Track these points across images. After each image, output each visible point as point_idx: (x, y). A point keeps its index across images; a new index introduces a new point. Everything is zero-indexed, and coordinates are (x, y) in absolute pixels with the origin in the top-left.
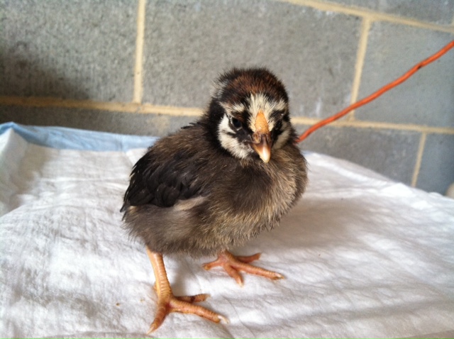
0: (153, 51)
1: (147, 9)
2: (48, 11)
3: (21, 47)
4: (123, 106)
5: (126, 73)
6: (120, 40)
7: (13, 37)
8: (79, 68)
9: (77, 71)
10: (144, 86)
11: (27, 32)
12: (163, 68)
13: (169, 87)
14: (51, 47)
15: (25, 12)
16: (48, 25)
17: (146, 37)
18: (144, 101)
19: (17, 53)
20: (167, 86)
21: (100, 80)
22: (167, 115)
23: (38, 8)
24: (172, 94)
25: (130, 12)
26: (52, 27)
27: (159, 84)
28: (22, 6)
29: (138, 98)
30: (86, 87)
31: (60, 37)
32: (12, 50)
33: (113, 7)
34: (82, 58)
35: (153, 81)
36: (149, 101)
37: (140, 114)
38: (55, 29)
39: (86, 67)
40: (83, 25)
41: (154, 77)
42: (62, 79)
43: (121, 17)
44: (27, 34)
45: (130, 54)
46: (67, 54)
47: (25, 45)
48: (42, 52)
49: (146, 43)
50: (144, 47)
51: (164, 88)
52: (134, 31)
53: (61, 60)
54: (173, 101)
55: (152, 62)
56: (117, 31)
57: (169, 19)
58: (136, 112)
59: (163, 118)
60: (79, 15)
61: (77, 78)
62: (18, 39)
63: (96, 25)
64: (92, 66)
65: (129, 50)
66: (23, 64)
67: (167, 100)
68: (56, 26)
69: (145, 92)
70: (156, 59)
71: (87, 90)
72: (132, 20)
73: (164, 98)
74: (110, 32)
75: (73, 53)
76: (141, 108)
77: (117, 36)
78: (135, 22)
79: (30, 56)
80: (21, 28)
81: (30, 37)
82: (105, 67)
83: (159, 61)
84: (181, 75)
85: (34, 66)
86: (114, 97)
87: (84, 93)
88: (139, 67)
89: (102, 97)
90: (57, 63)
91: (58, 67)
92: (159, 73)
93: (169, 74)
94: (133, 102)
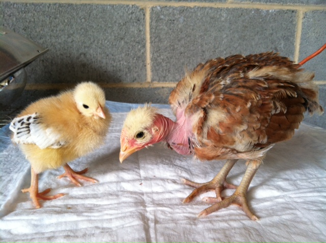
0: (156, 50)
1: (151, 25)
2: (95, 34)
3: (82, 56)
4: (141, 84)
5: (141, 65)
6: (136, 46)
7: (78, 50)
8: (115, 64)
9: (113, 66)
10: (152, 71)
11: (85, 47)
12: (163, 60)
13: (167, 71)
14: (98, 54)
15: (83, 36)
16: (96, 42)
17: (151, 42)
18: (153, 80)
19: (80, 59)
20: (166, 70)
21: (127, 70)
22: (168, 87)
23: (90, 33)
24: (169, 75)
25: (141, 29)
26: (98, 43)
27: (161, 70)
28: (81, 33)
29: (149, 79)
30: (120, 75)
31: (103, 48)
32: (78, 58)
33: (131, 27)
34: (116, 58)
35: (157, 68)
36: (156, 80)
37: (151, 88)
38: (100, 44)
39: (118, 63)
40: (115, 40)
41: (158, 65)
42: (106, 72)
43: (136, 32)
44: (85, 48)
45: (143, 53)
46: (107, 57)
47: (85, 54)
48: (94, 57)
49: (151, 46)
50: (150, 48)
51: (164, 71)
52: (144, 39)
53: (104, 61)
54: (170, 78)
55: (156, 56)
56: (134, 41)
57: (164, 29)
58: (149, 87)
59: (165, 89)
60: (112, 34)
61: (114, 70)
62: (80, 51)
63: (122, 39)
64: (122, 63)
65: (142, 51)
66: (84, 65)
67: (166, 79)
68: (100, 42)
69: (153, 75)
70: (158, 55)
71: (120, 77)
72: (142, 33)
73: (164, 77)
74: (131, 41)
75: (110, 56)
76: (152, 84)
77: (134, 44)
78: (145, 34)
79: (88, 60)
80: (82, 45)
81: (86, 49)
82: (129, 63)
83: (160, 56)
84: (174, 62)
85: (90, 66)
86: (135, 79)
87: (118, 79)
88: (148, 61)
89: (129, 80)
90: (102, 63)
91: (103, 65)
92: (161, 63)
93: (167, 63)
94: (146, 81)
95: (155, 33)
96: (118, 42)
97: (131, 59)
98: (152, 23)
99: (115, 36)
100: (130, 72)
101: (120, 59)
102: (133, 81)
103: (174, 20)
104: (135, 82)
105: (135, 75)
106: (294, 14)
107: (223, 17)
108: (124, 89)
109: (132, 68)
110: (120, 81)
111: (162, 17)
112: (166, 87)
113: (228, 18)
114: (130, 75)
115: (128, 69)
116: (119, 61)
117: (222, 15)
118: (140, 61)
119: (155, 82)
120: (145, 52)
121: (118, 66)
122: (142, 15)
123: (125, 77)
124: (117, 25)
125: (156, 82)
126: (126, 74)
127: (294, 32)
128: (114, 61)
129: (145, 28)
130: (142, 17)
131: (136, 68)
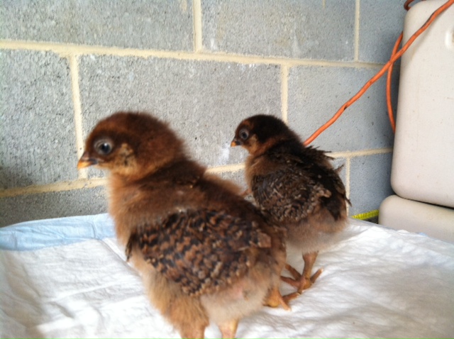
0: (92, 125)
1: (81, 85)
4: (70, 184)
5: (68, 151)
6: (57, 119)
9: (16, 157)
17: (84, 113)
18: (90, 175)
25: (64, 91)
29: (83, 175)
30: (28, 172)
33: (46, 88)
34: (19, 143)
36: (95, 175)
37: (88, 189)
40: (15, 110)
43: (55, 96)
45: (70, 131)
49: (84, 118)
50: (82, 122)
52: (71, 108)
56: (53, 111)
57: (105, 92)
58: (83, 188)
63: (30, 109)
64: (32, 150)
65: (69, 127)
71: (29, 175)
72: (67, 98)
74: (47, 112)
75: (9, 140)
76: (88, 182)
77: (54, 116)
78: (71, 99)
82: (45, 149)
86: (59, 177)
88: (80, 143)
89: (46, 179)
94: (79, 178)
95: (89, 97)
96: (23, 114)
97: (49, 143)
98: (83, 81)
99: (16, 105)
100: (49, 166)
101: (29, 144)
102: (55, 180)
103: (119, 78)
104: (59, 181)
105: (58, 169)
106: (277, 69)
107: (191, 73)
108: (37, 195)
109: (51, 158)
110: (31, 183)
111: (99, 72)
113: (199, 74)
117: (190, 70)
120: (74, 129)
121: (26, 156)
122: (65, 68)
124: (19, 84)
125: (97, 178)
126: (41, 168)
127: (280, 93)
128: (17, 148)
129: (71, 90)
130: (65, 71)
131: (59, 157)
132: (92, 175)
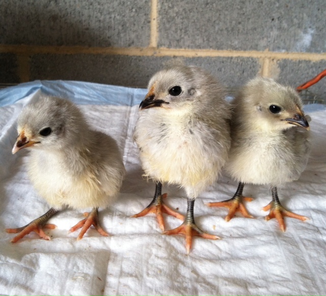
4: (141, 50)
5: (143, 20)
8: (102, 18)
9: (100, 21)
10: (160, 31)
12: (177, 13)
13: (183, 31)
18: (160, 45)
19: (49, 8)
20: (181, 30)
21: (120, 28)
22: (183, 57)
24: (186, 37)
27: (173, 29)
29: (154, 42)
30: (108, 35)
32: (46, 6)
34: (104, 9)
35: (168, 26)
36: (164, 45)
37: (157, 57)
39: (108, 17)
41: (169, 22)
42: (87, 29)
45: (146, 2)
46: (91, 7)
48: (70, 6)
51: (179, 32)
53: (86, 12)
54: (187, 43)
55: (167, 7)
58: (153, 55)
59: (178, 60)
61: (100, 27)
64: (113, 16)
66: (54, 18)
67: (181, 43)
69: (161, 37)
70: (170, 5)
71: (109, 38)
73: (178, 41)
75: (96, 5)
76: (157, 51)
79: (60, 10)
82: (124, 16)
83: (173, 7)
84: (195, 18)
85: (64, 19)
86: (133, 43)
87: (106, 41)
88: (154, 14)
89: (122, 44)
90: (83, 15)
91: (84, 19)
92: (174, 18)
93: (183, 19)
94: (150, 46)
97: (127, 11)
100: (125, 32)
101: (111, 10)
102: (129, 45)
104: (132, 46)
105: (133, 36)
108: (114, 56)
109: (128, 25)
110: (109, 45)
112: (180, 57)
114: (125, 35)
115: (123, 26)
116: (109, 13)
118: (140, 15)
119: (162, 48)
121: (107, 20)
123: (116, 38)
125: (165, 48)
128: (101, 13)
131: (134, 25)
132: (161, 45)
